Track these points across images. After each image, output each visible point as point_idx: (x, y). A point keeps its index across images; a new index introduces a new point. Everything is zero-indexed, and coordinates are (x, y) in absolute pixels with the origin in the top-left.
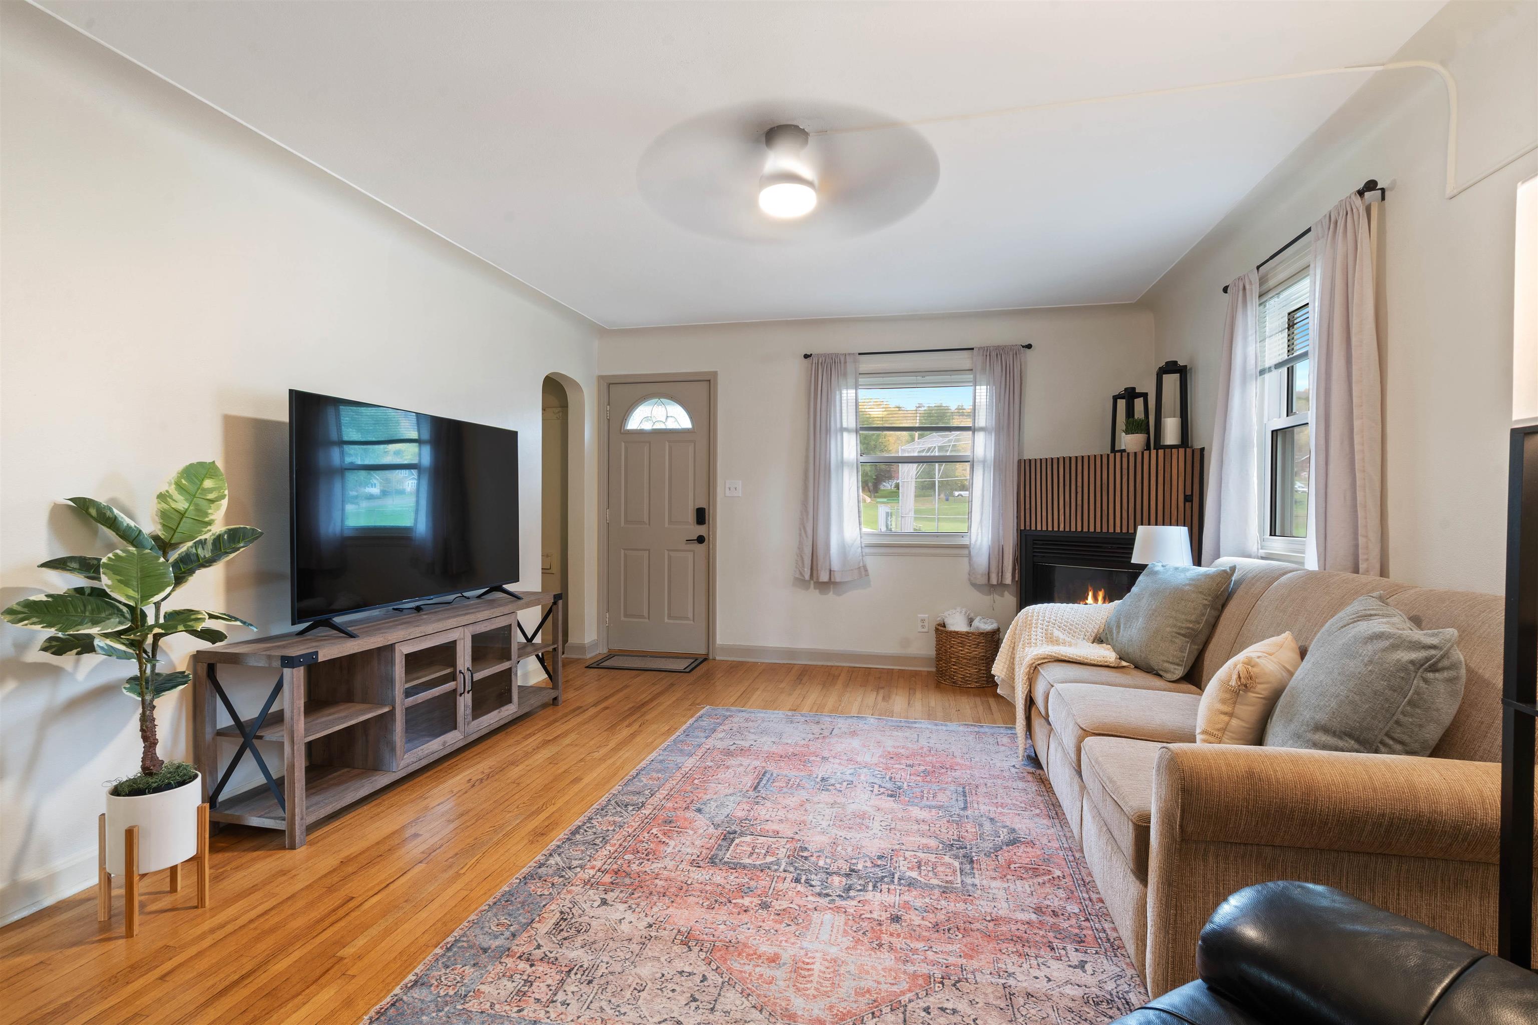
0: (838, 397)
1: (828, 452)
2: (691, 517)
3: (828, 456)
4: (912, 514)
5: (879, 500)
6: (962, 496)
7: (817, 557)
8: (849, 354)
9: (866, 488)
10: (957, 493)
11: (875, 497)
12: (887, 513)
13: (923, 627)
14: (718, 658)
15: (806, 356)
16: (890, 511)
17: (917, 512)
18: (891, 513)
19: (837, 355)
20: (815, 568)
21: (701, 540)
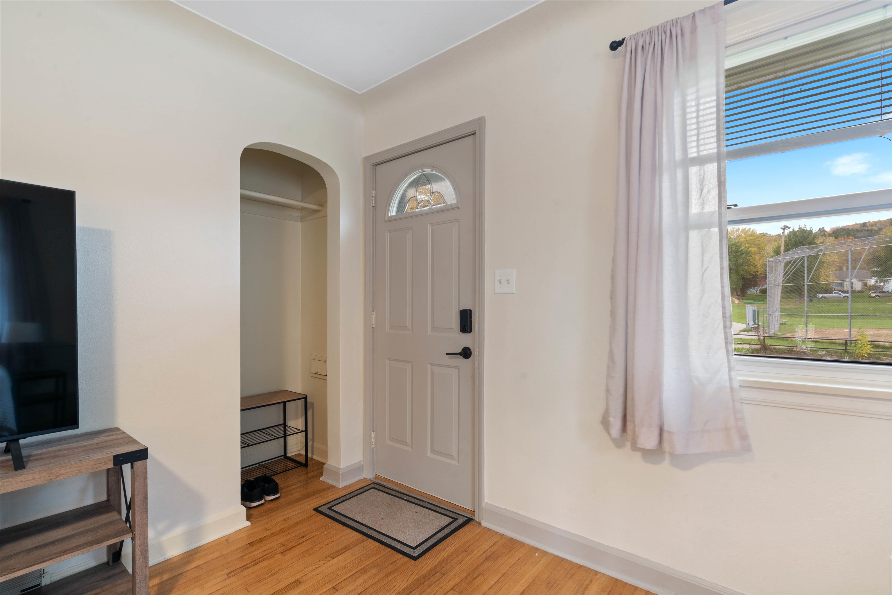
0: (677, 100)
1: (657, 206)
2: (455, 322)
3: (656, 215)
4: (778, 312)
5: (746, 301)
6: (825, 297)
7: (633, 399)
8: (703, 11)
9: (735, 293)
10: (820, 296)
11: (742, 299)
12: (754, 311)
14: (484, 524)
15: (615, 46)
16: (757, 310)
17: (782, 310)
18: (758, 311)
19: (675, 22)
20: (629, 417)
21: (466, 353)
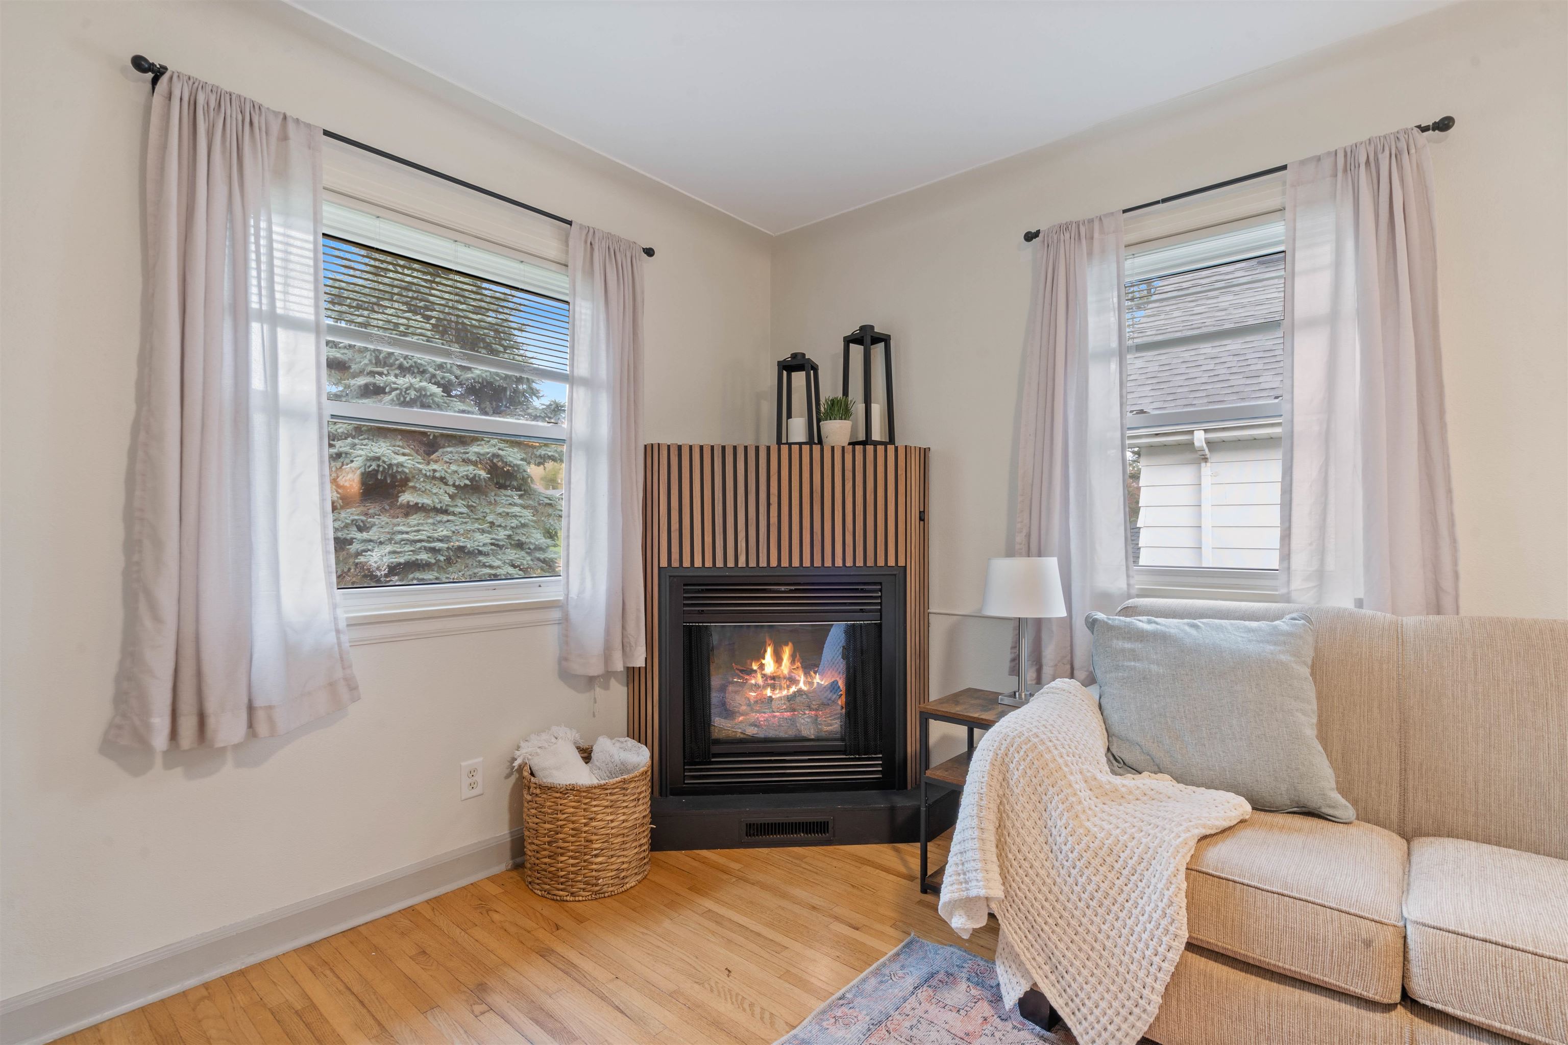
8: (296, 122)
13: (472, 786)
19: (257, 107)
